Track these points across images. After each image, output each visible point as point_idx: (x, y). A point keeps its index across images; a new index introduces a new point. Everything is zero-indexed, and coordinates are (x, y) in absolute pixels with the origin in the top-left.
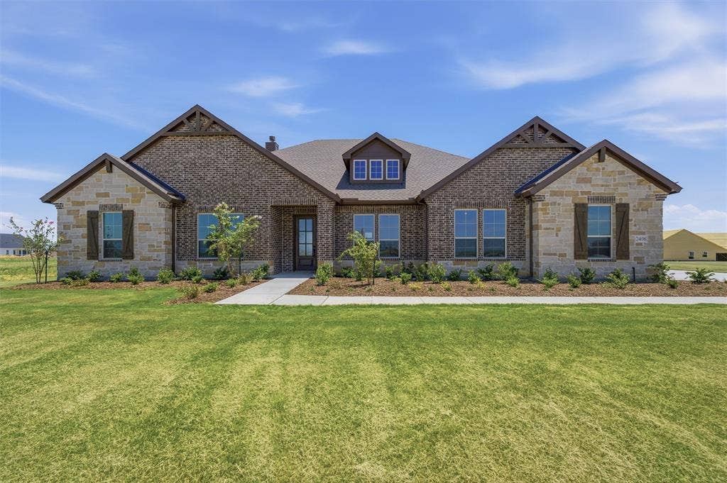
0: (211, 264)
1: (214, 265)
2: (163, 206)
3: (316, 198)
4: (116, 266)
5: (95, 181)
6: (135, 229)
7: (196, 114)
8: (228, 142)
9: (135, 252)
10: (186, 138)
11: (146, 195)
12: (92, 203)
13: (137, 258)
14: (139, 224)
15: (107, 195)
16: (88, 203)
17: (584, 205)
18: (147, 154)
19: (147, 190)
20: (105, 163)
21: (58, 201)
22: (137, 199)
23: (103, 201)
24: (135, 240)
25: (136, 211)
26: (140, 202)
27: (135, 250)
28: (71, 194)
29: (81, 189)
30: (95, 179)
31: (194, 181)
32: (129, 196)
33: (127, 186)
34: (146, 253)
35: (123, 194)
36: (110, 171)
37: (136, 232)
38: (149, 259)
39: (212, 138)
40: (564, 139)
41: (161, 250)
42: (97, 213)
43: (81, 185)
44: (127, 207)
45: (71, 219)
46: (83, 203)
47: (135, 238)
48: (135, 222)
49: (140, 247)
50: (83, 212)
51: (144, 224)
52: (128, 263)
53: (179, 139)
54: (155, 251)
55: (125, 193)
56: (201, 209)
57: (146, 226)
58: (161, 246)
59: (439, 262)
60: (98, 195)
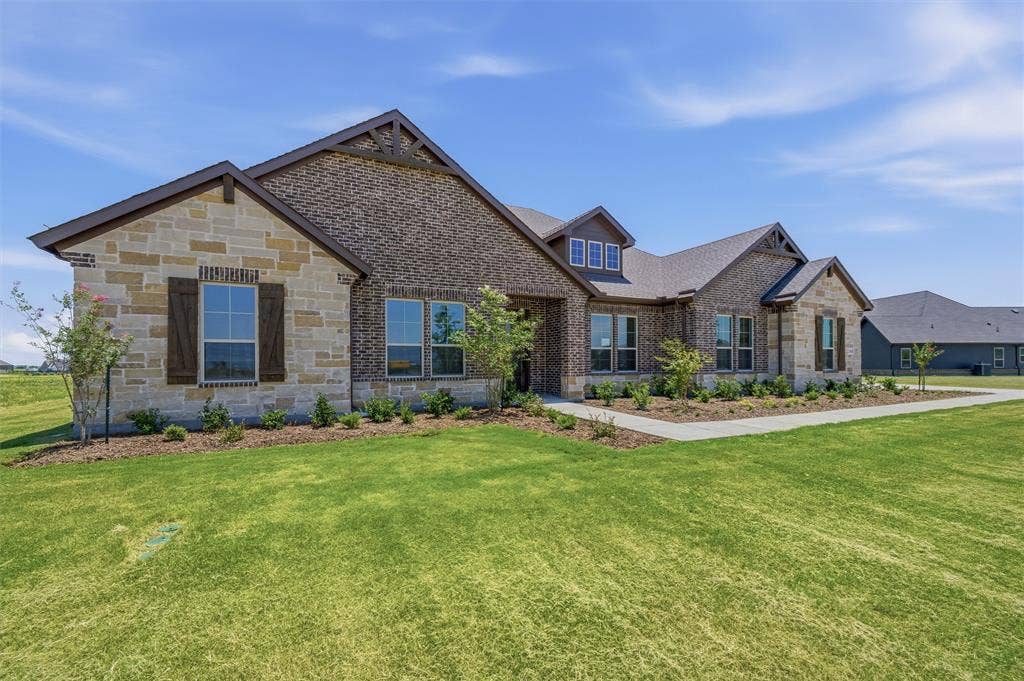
0: (414, 386)
1: (418, 387)
2: (346, 281)
3: (566, 288)
4: (245, 398)
5: (189, 216)
6: (286, 322)
7: (393, 124)
8: (443, 184)
9: (287, 367)
10: (369, 163)
11: (312, 257)
12: (179, 261)
13: (292, 377)
14: (296, 312)
15: (219, 248)
16: (167, 260)
17: (821, 317)
18: (287, 178)
19: (313, 247)
20: (222, 180)
21: (80, 248)
22: (291, 263)
23: (209, 259)
24: (286, 343)
25: (288, 287)
26: (298, 270)
27: (287, 363)
28: (121, 237)
29: (150, 227)
30: (187, 210)
31: (382, 241)
32: (274, 255)
33: (268, 234)
34: (310, 367)
35: (259, 248)
36: (229, 199)
37: (291, 328)
38: (318, 380)
39: (415, 172)
40: (794, 247)
41: (343, 364)
42: (194, 283)
43: (149, 218)
44: (269, 276)
45: (119, 292)
46: (153, 260)
47: (286, 338)
48: (287, 308)
49: (297, 356)
50: (156, 279)
51: (307, 313)
52: (273, 388)
53: (355, 161)
54: (329, 364)
55: (264, 248)
56: (394, 292)
57: (310, 318)
58: (341, 356)
59: (705, 376)
60: (196, 246)
